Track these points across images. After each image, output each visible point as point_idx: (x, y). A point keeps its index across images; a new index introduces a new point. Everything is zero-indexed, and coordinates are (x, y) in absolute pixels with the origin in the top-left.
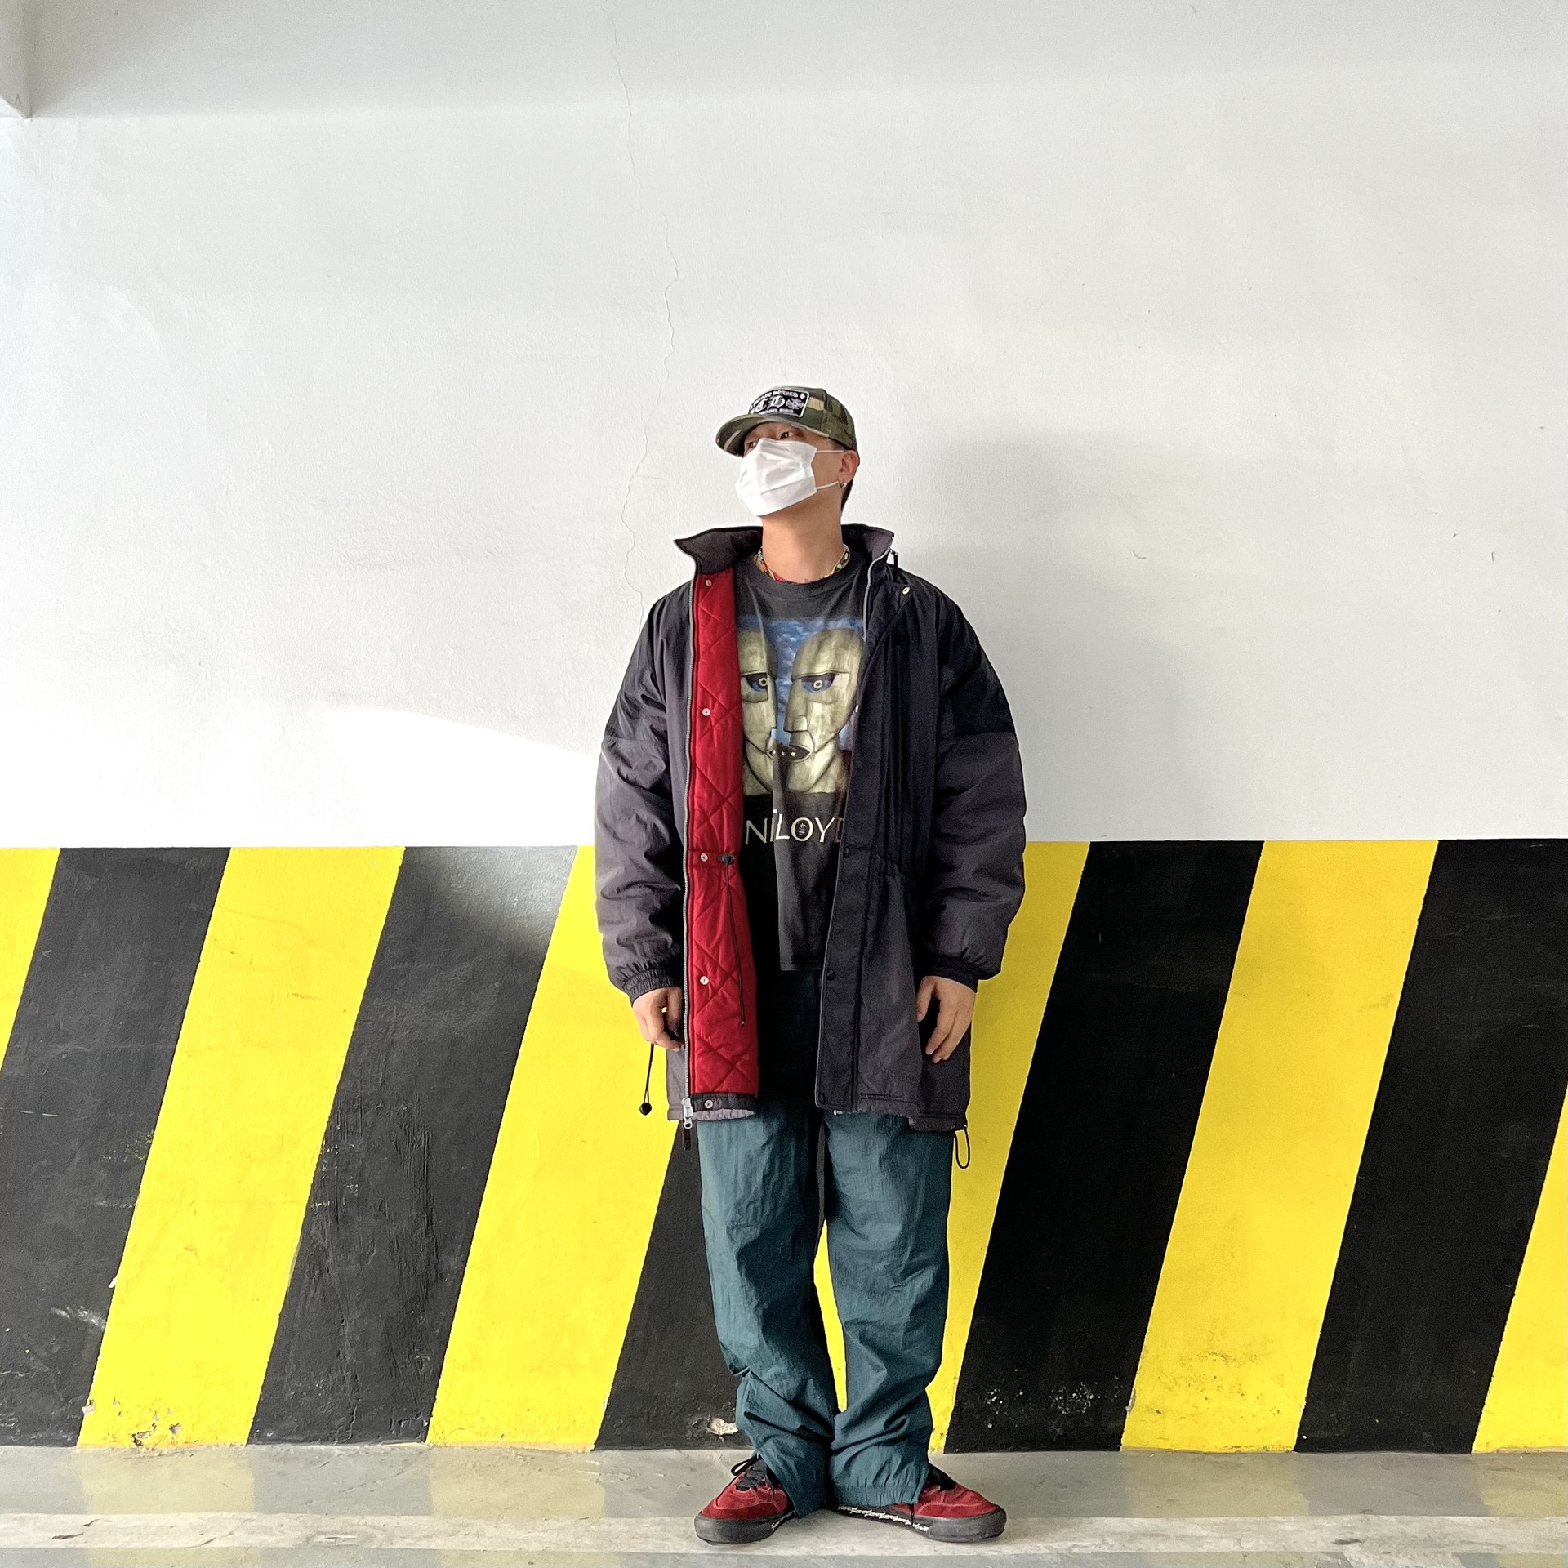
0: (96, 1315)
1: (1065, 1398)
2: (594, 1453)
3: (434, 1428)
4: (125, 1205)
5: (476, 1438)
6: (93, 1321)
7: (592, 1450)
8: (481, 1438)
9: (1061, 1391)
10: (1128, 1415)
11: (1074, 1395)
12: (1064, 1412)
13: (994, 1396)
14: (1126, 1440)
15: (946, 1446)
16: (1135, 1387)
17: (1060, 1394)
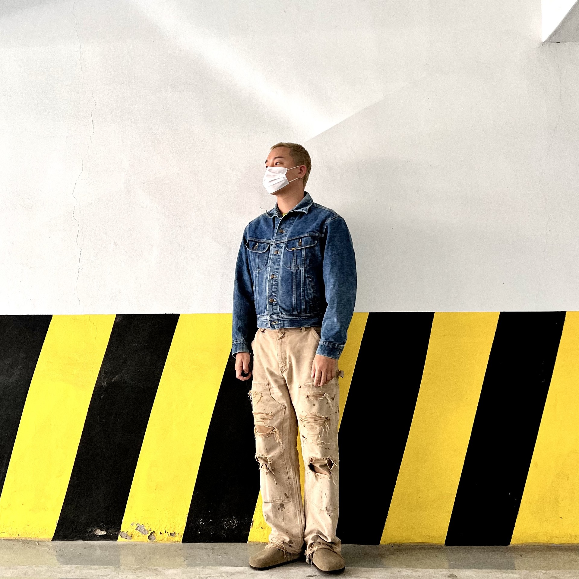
1: (227, 523)
5: (9, 536)
7: (51, 541)
8: (11, 536)
9: (226, 520)
10: (250, 529)
11: (231, 521)
12: (226, 528)
13: (201, 521)
14: (249, 539)
15: (182, 540)
16: (253, 518)
17: (226, 521)
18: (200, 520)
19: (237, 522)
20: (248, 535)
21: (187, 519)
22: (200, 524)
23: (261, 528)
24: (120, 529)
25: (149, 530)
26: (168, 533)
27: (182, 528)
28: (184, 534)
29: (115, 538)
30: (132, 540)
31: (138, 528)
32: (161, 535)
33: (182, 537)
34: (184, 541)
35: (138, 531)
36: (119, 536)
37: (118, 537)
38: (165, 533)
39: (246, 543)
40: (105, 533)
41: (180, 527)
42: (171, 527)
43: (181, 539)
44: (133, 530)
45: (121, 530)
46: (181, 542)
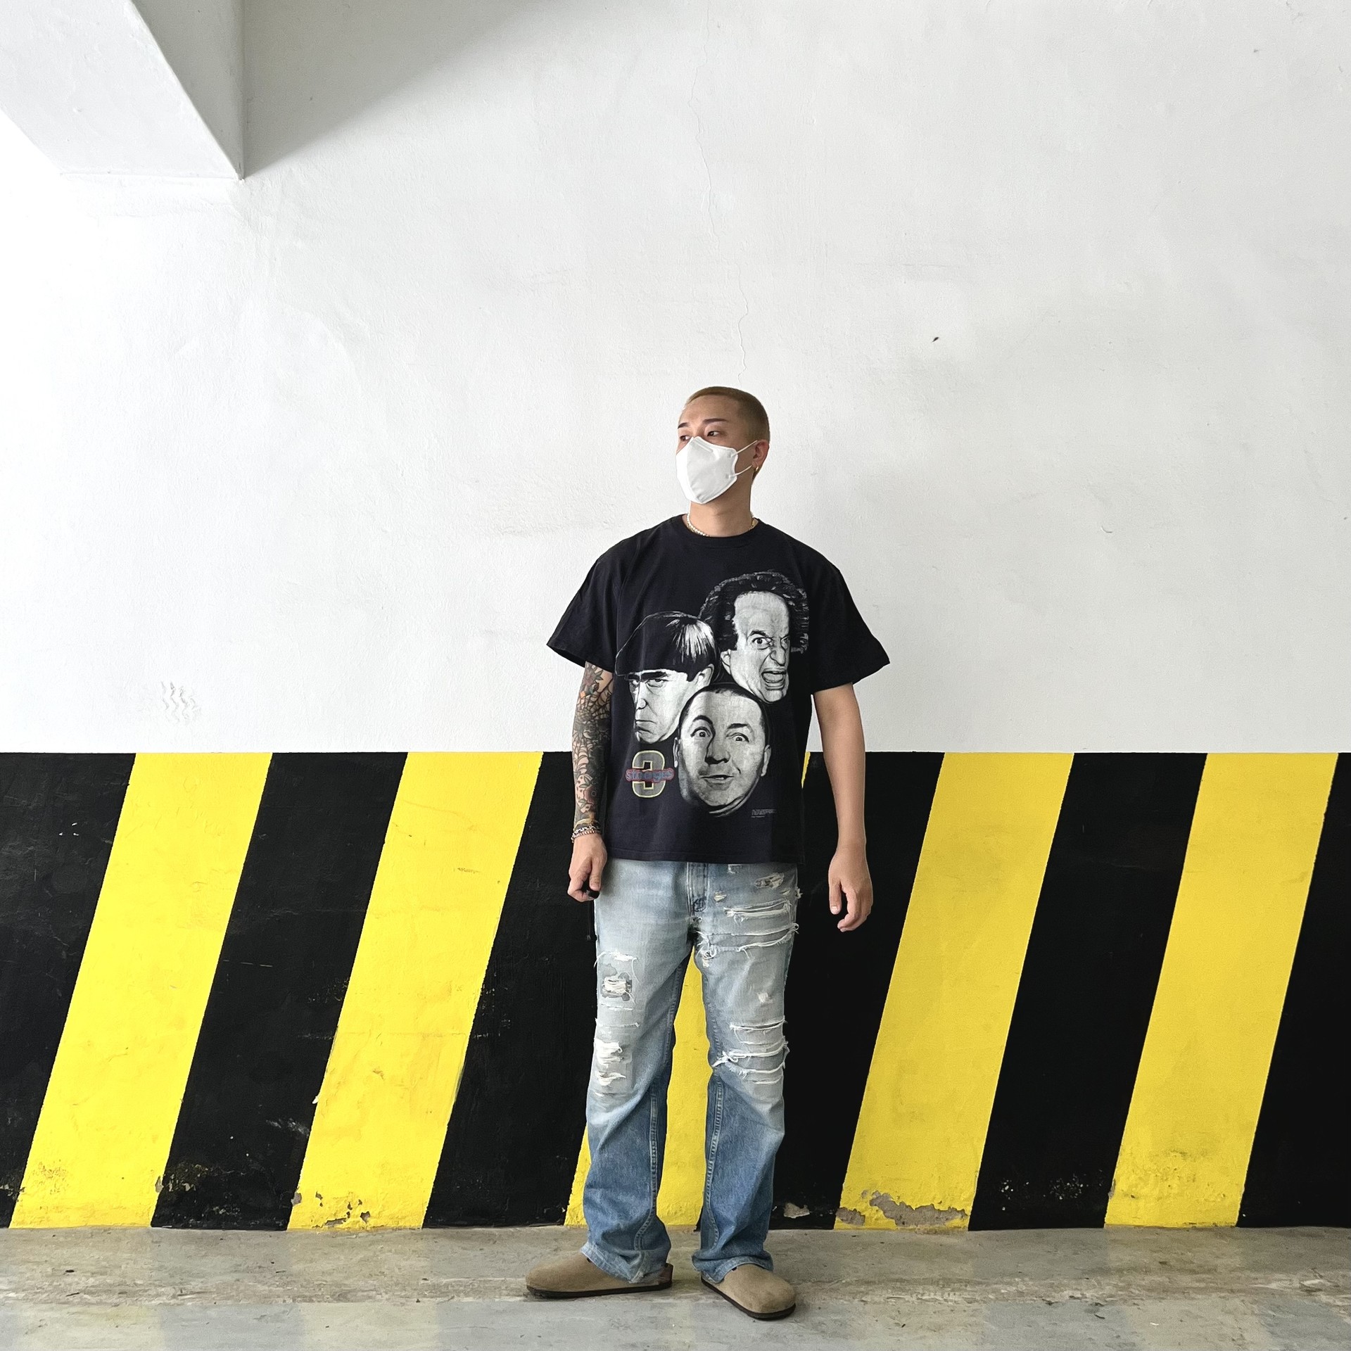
0: (303, 1125)
1: (1061, 1188)
3: (570, 1215)
4: (325, 1038)
6: (300, 1130)
9: (1057, 1181)
10: (1109, 1200)
11: (1068, 1184)
12: (1061, 1198)
13: (1006, 1186)
14: (1108, 1219)
15: (969, 1225)
16: (1115, 1177)
17: (1058, 1184)
18: (1005, 1183)
19: (1082, 1186)
20: (1105, 1212)
21: (978, 1179)
22: (1005, 1190)
23: (1133, 1197)
24: (839, 1205)
27: (965, 1200)
28: (972, 1212)
29: (829, 1224)
30: (863, 1227)
31: (877, 1202)
33: (969, 1217)
34: (972, 1227)
35: (875, 1208)
36: (837, 1219)
37: (835, 1220)
39: (1100, 1229)
40: (808, 1214)
41: (964, 1197)
42: (944, 1199)
43: (967, 1222)
44: (865, 1204)
45: (840, 1207)
46: (967, 1229)
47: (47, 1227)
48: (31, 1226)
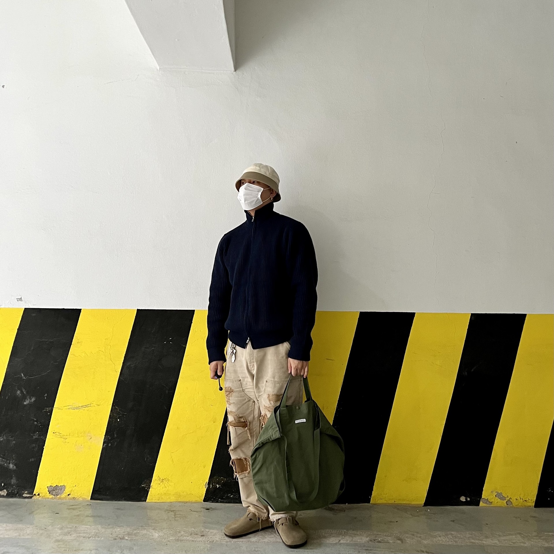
2: (424, 507)
3: (373, 499)
5: (386, 502)
7: (423, 506)
8: (388, 502)
18: (550, 489)
21: (539, 486)
22: (549, 491)
25: (506, 496)
26: (522, 499)
27: (534, 495)
28: (536, 500)
29: (478, 504)
30: (491, 505)
31: (497, 496)
32: (517, 501)
33: (534, 503)
34: (536, 506)
35: (497, 498)
37: (480, 502)
38: (520, 499)
40: (469, 500)
41: (532, 495)
42: (525, 495)
43: (534, 504)
44: (493, 496)
45: (482, 497)
46: (533, 507)
47: (161, 501)
48: (155, 501)
